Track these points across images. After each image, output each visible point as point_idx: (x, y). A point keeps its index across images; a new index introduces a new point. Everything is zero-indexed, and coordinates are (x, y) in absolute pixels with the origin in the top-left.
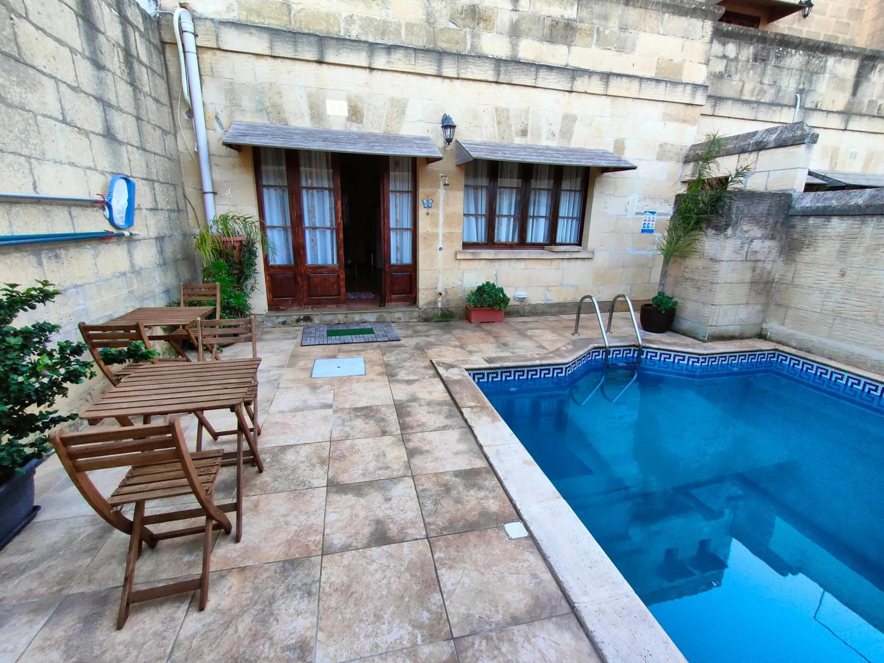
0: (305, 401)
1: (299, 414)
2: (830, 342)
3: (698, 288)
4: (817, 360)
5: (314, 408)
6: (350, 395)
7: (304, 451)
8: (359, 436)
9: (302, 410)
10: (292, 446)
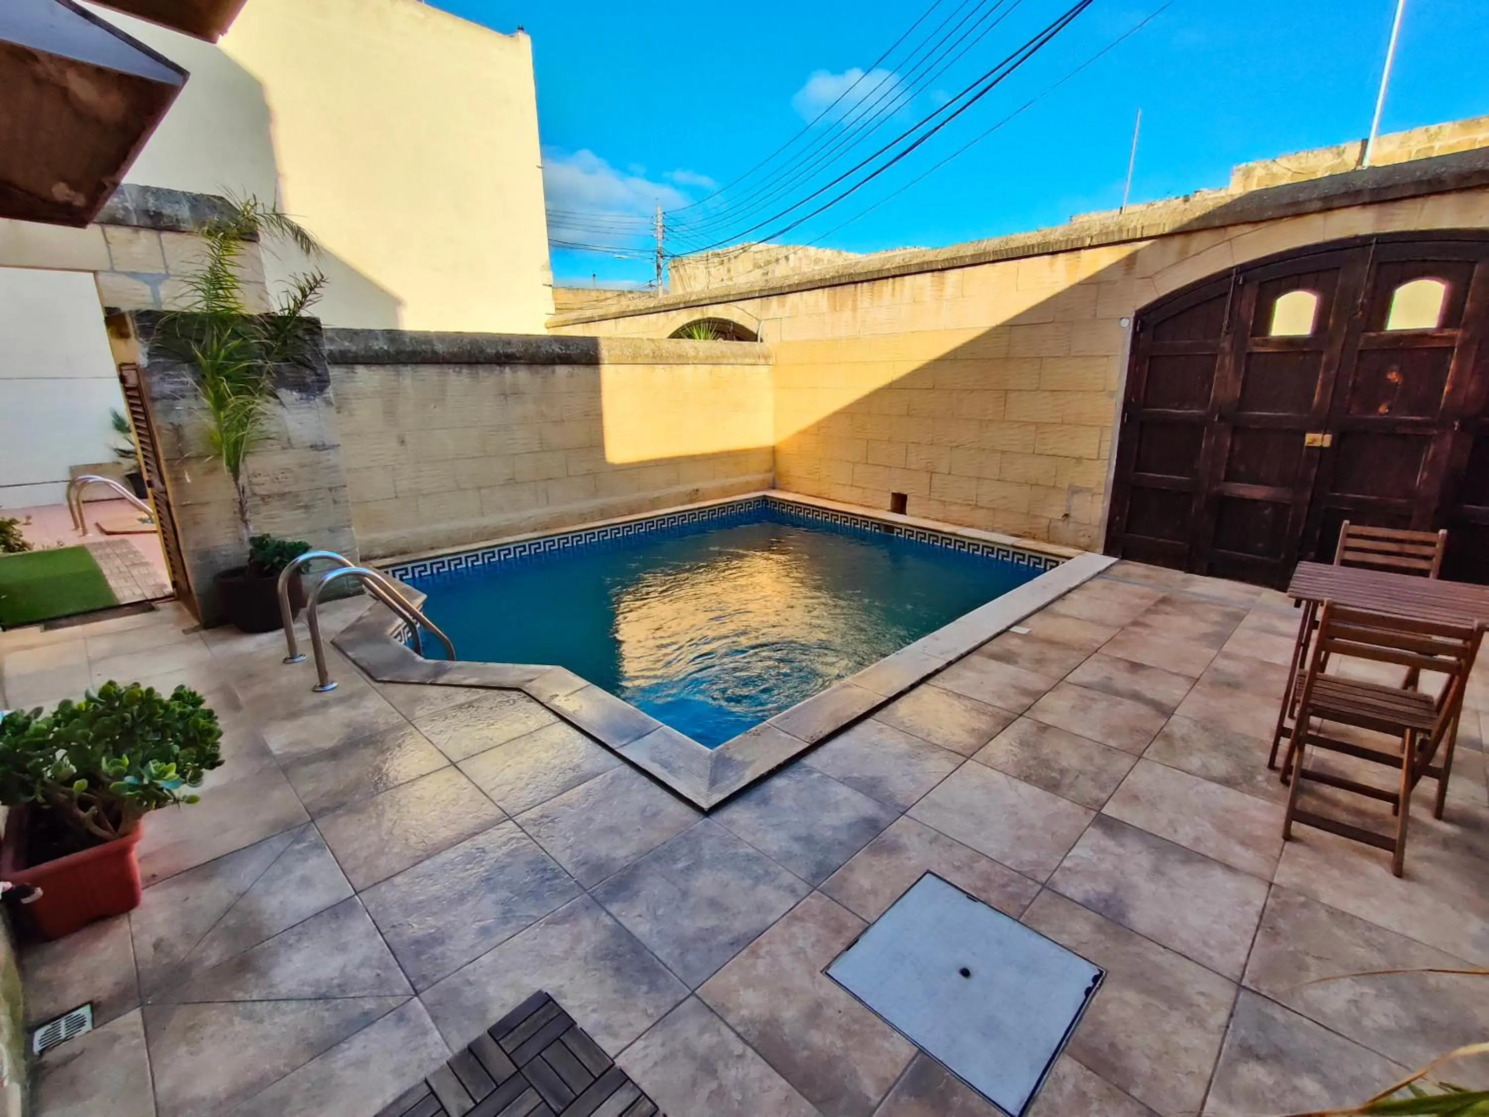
0: (1157, 872)
1: (1184, 837)
2: (422, 529)
3: (305, 507)
4: (424, 556)
5: (1142, 834)
6: (1032, 827)
7: (1195, 762)
8: (1088, 743)
9: (1176, 847)
10: (1213, 779)
